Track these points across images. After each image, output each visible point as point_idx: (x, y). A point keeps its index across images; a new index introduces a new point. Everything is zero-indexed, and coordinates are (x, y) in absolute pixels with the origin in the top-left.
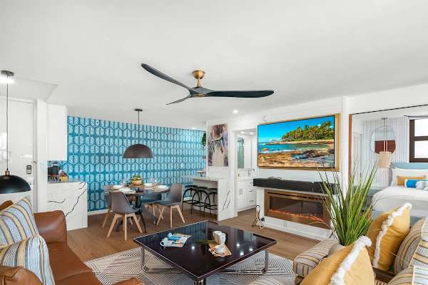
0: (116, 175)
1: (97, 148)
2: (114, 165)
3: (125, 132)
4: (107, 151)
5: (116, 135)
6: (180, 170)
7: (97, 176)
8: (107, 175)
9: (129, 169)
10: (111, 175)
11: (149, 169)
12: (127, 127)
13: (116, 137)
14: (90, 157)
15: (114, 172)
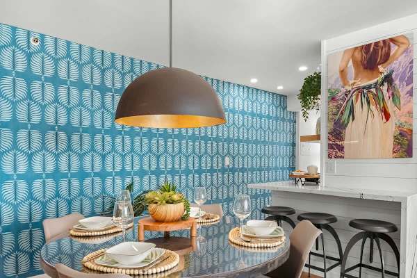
0: (88, 182)
1: (35, 110)
2: (81, 157)
3: (108, 75)
4: (63, 120)
5: (87, 79)
6: (223, 170)
7: (37, 185)
8: (63, 183)
9: (118, 167)
10: (75, 182)
11: (162, 167)
12: (113, 61)
13: (87, 86)
14: (15, 133)
15: (82, 175)
